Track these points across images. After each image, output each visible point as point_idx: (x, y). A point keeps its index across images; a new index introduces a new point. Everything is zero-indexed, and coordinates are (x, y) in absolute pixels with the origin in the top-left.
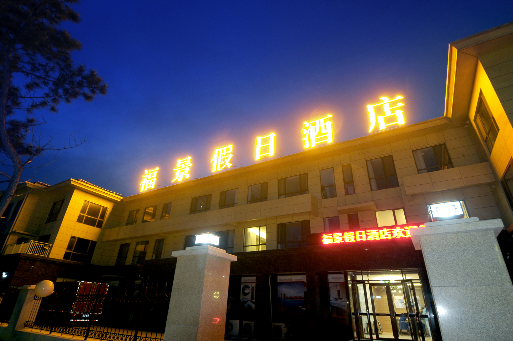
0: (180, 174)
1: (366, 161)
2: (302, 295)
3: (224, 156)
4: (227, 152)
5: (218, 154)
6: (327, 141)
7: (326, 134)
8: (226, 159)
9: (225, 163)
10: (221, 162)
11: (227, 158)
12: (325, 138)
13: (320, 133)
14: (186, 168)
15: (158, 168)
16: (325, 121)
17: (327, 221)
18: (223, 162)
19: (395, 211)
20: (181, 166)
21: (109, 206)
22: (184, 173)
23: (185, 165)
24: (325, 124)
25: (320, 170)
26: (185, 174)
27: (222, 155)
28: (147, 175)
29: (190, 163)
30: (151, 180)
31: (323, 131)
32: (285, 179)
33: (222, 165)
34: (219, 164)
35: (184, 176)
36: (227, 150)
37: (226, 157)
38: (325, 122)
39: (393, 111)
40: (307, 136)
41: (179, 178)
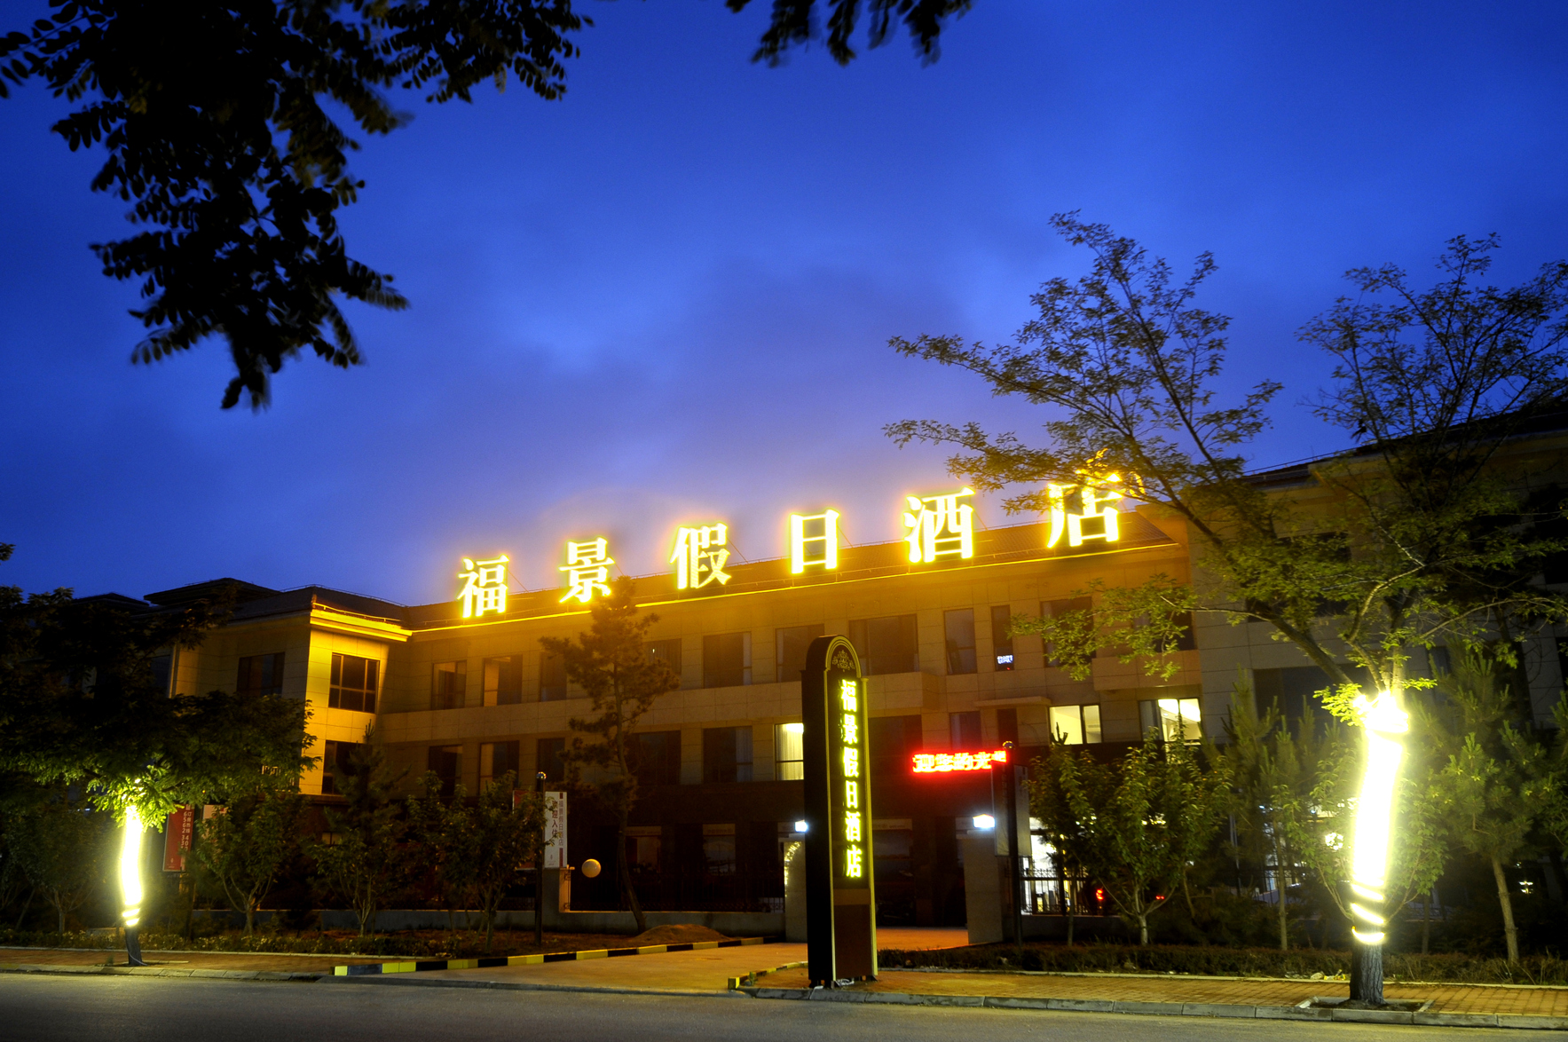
0: (581, 584)
1: (1041, 603)
2: (906, 852)
3: (707, 551)
4: (714, 542)
5: (688, 542)
6: (960, 554)
7: (958, 535)
8: (712, 560)
9: (710, 571)
10: (700, 566)
11: (716, 558)
12: (956, 545)
13: (945, 533)
14: (597, 568)
15: (504, 558)
16: (960, 502)
17: (957, 718)
18: (704, 568)
19: (1085, 708)
20: (580, 563)
21: (377, 654)
22: (595, 582)
23: (594, 561)
24: (958, 510)
25: (945, 612)
26: (599, 587)
27: (700, 547)
28: (474, 573)
29: (607, 556)
30: (491, 591)
31: (952, 529)
32: (865, 621)
33: (703, 576)
34: (696, 571)
35: (597, 592)
36: (714, 536)
37: (711, 554)
38: (958, 506)
39: (1100, 507)
40: (916, 533)
41: (581, 592)
